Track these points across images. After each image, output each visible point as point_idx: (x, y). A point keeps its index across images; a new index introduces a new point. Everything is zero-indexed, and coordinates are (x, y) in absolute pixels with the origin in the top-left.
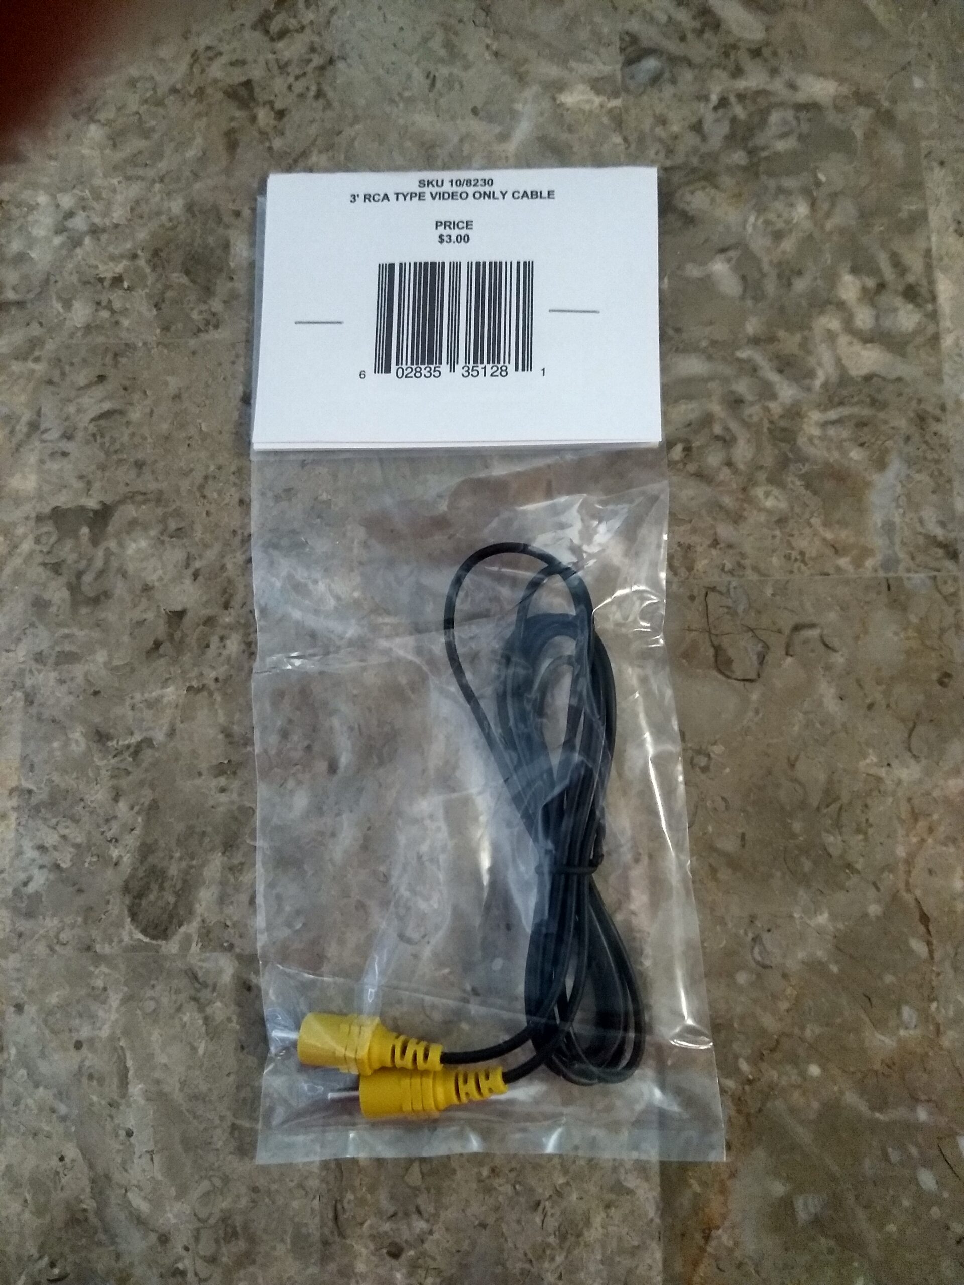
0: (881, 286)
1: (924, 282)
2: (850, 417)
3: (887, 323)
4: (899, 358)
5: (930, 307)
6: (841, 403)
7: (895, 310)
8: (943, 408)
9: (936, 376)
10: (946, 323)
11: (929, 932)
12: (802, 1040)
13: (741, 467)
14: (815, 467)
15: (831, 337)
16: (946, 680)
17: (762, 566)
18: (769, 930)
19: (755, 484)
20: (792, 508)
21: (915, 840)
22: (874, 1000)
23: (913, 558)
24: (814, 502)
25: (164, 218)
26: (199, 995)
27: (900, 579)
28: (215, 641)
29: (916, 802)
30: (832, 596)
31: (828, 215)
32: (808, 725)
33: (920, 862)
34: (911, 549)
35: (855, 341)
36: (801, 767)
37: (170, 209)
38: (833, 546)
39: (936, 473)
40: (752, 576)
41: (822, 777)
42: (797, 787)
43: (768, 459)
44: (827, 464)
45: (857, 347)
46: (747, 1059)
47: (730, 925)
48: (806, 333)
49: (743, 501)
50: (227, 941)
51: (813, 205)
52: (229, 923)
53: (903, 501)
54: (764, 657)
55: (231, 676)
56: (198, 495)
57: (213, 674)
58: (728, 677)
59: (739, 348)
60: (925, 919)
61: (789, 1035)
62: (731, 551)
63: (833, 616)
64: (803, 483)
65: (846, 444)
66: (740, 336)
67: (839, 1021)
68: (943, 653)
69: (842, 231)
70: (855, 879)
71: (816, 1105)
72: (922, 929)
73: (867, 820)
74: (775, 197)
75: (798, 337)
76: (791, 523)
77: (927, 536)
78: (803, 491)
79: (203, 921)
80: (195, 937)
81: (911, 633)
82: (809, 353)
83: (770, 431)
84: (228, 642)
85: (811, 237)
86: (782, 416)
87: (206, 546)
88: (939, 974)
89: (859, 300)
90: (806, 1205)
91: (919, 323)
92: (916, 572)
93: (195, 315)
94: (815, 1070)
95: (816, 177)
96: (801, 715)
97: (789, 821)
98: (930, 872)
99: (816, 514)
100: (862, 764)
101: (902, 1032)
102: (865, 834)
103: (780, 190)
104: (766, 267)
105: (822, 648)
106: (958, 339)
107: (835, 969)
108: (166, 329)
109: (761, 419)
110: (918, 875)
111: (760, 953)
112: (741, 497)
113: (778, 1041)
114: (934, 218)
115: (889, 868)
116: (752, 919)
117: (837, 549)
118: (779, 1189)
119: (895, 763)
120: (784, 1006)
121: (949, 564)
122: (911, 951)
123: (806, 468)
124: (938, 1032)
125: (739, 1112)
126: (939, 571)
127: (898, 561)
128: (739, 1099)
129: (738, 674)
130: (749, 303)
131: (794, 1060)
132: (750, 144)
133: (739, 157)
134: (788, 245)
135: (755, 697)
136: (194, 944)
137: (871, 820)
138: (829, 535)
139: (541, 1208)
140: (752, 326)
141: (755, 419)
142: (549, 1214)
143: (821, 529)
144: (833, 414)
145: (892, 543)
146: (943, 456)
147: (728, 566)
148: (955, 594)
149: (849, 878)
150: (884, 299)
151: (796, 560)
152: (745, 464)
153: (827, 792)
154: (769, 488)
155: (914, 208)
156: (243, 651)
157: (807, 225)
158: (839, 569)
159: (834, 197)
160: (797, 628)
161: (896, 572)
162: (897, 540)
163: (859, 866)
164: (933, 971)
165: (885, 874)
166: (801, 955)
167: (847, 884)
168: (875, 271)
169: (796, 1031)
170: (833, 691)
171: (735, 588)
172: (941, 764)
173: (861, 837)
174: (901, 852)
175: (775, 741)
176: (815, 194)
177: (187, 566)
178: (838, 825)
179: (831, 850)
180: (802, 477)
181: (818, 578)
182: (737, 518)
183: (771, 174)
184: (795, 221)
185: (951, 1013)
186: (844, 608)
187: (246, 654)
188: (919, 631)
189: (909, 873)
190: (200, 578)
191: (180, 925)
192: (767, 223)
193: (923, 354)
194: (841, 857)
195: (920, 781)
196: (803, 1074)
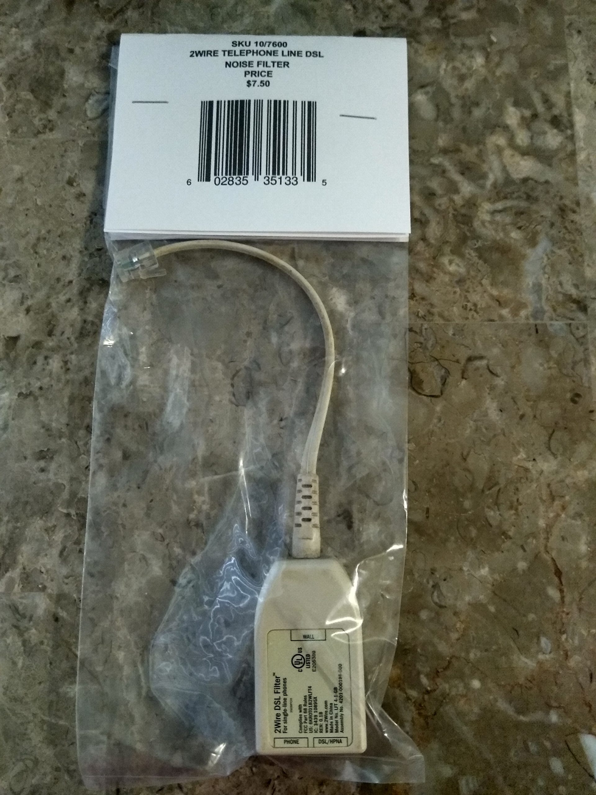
0: (535, 116)
1: (565, 114)
2: (511, 208)
3: (539, 142)
4: (547, 167)
5: (569, 132)
6: (505, 198)
7: (545, 133)
8: (578, 204)
9: (574, 180)
10: (580, 144)
11: (561, 583)
12: (468, 661)
13: (433, 241)
14: (486, 243)
15: (499, 150)
16: (577, 399)
17: (446, 314)
18: (445, 580)
19: (443, 255)
20: (468, 272)
21: (551, 515)
22: (521, 632)
23: (555, 310)
24: (484, 268)
25: (18, 53)
26: (20, 623)
27: (545, 326)
28: (40, 360)
29: (553, 487)
30: (496, 337)
31: (498, 65)
32: (477, 429)
33: (556, 532)
34: (554, 304)
35: (516, 154)
36: (471, 460)
37: (22, 46)
38: (498, 301)
39: (572, 250)
40: (439, 321)
41: (486, 467)
42: (468, 475)
43: (452, 237)
44: (495, 241)
45: (518, 158)
46: (427, 675)
47: (416, 575)
48: (481, 147)
49: (433, 266)
50: (41, 584)
51: (487, 56)
52: (43, 570)
53: (548, 269)
54: (446, 379)
55: (52, 386)
56: (32, 251)
57: (38, 384)
58: (420, 394)
59: (433, 156)
60: (558, 573)
61: (458, 658)
62: (424, 302)
63: (496, 351)
64: (477, 254)
65: (509, 227)
66: (434, 147)
67: (494, 647)
68: (575, 379)
69: (508, 76)
70: (508, 543)
71: (476, 710)
72: (556, 580)
73: (518, 500)
74: (461, 51)
75: (475, 150)
76: (468, 282)
77: (565, 295)
78: (476, 259)
79: (24, 568)
80: (18, 581)
81: (552, 364)
82: (484, 161)
83: (454, 216)
84: (50, 361)
85: (485, 80)
86: (463, 206)
87: (36, 289)
88: (568, 614)
89: (519, 125)
90: (467, 784)
91: (561, 143)
92: (557, 320)
93: (36, 122)
94: (476, 684)
95: (489, 38)
96: (472, 423)
97: (461, 500)
98: (563, 538)
99: (485, 277)
100: (515, 459)
101: (541, 657)
102: (516, 510)
103: (464, 46)
104: (453, 100)
105: (489, 375)
106: (589, 155)
107: (492, 609)
108: (14, 131)
109: (448, 208)
110: (554, 542)
111: (438, 597)
112: (432, 263)
113: (450, 662)
114: (573, 70)
115: (533, 535)
116: (433, 571)
117: (500, 303)
118: (447, 771)
119: (538, 458)
120: (454, 636)
121: (581, 316)
122: (548, 597)
123: (479, 244)
124: (567, 656)
125: (420, 714)
126: (573, 319)
127: (543, 312)
128: (420, 705)
129: (427, 392)
130: (441, 124)
131: (461, 676)
132: (443, 14)
133: (435, 22)
134: (469, 84)
135: (438, 409)
136: (16, 586)
137: (520, 500)
138: (495, 292)
139: (271, 786)
140: (442, 141)
141: (443, 207)
142: (277, 789)
143: (489, 288)
144: (499, 206)
145: (540, 299)
146: (578, 238)
147: (421, 313)
148: (584, 337)
149: (504, 542)
150: (538, 125)
151: (471, 310)
152: (436, 239)
153: (489, 479)
154: (452, 257)
155: (558, 62)
156: (62, 368)
157: (483, 71)
158: (501, 317)
159: (501, 53)
160: (470, 359)
161: (542, 320)
162: (544, 297)
163: (511, 533)
164: (563, 612)
165: (530, 540)
166: (467, 598)
167: (503, 546)
168: (530, 105)
169: (463, 654)
170: (495, 405)
171: (426, 329)
172: (572, 460)
173: (513, 512)
174: (542, 523)
175: (453, 441)
176: (489, 50)
177: (22, 303)
178: (497, 504)
179: (492, 522)
180: (477, 250)
181: (486, 323)
182: (429, 279)
183: (457, 35)
184: (474, 68)
185: (576, 642)
186: (505, 345)
187: (64, 369)
188: (558, 363)
189: (547, 539)
190: (31, 313)
191: (7, 571)
192: (454, 68)
193: (564, 165)
194: (499, 526)
195: (557, 472)
196: (467, 687)
